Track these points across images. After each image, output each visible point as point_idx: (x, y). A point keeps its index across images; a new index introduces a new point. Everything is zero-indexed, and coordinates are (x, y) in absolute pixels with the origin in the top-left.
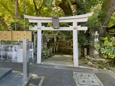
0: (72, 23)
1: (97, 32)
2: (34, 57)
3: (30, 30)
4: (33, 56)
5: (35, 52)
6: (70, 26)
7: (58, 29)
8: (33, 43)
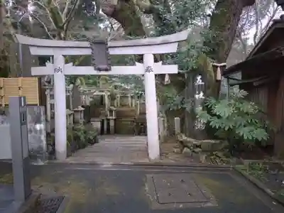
0: (142, 56)
1: (199, 78)
2: (48, 144)
3: (33, 74)
4: (45, 142)
5: (49, 131)
6: (136, 63)
7: (106, 70)
8: (42, 108)
